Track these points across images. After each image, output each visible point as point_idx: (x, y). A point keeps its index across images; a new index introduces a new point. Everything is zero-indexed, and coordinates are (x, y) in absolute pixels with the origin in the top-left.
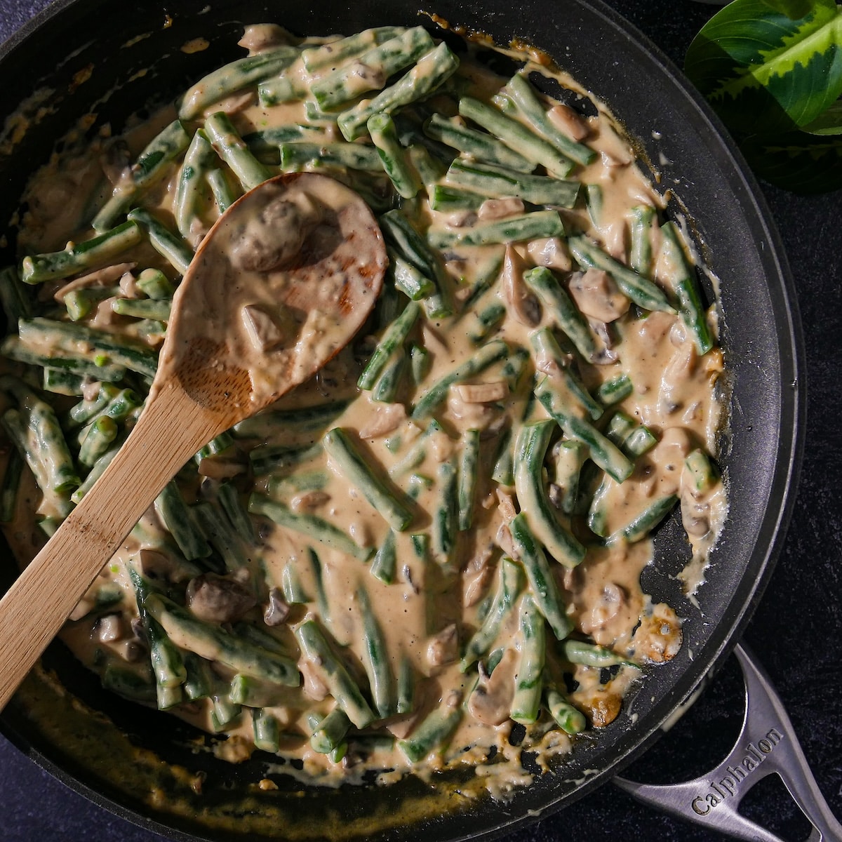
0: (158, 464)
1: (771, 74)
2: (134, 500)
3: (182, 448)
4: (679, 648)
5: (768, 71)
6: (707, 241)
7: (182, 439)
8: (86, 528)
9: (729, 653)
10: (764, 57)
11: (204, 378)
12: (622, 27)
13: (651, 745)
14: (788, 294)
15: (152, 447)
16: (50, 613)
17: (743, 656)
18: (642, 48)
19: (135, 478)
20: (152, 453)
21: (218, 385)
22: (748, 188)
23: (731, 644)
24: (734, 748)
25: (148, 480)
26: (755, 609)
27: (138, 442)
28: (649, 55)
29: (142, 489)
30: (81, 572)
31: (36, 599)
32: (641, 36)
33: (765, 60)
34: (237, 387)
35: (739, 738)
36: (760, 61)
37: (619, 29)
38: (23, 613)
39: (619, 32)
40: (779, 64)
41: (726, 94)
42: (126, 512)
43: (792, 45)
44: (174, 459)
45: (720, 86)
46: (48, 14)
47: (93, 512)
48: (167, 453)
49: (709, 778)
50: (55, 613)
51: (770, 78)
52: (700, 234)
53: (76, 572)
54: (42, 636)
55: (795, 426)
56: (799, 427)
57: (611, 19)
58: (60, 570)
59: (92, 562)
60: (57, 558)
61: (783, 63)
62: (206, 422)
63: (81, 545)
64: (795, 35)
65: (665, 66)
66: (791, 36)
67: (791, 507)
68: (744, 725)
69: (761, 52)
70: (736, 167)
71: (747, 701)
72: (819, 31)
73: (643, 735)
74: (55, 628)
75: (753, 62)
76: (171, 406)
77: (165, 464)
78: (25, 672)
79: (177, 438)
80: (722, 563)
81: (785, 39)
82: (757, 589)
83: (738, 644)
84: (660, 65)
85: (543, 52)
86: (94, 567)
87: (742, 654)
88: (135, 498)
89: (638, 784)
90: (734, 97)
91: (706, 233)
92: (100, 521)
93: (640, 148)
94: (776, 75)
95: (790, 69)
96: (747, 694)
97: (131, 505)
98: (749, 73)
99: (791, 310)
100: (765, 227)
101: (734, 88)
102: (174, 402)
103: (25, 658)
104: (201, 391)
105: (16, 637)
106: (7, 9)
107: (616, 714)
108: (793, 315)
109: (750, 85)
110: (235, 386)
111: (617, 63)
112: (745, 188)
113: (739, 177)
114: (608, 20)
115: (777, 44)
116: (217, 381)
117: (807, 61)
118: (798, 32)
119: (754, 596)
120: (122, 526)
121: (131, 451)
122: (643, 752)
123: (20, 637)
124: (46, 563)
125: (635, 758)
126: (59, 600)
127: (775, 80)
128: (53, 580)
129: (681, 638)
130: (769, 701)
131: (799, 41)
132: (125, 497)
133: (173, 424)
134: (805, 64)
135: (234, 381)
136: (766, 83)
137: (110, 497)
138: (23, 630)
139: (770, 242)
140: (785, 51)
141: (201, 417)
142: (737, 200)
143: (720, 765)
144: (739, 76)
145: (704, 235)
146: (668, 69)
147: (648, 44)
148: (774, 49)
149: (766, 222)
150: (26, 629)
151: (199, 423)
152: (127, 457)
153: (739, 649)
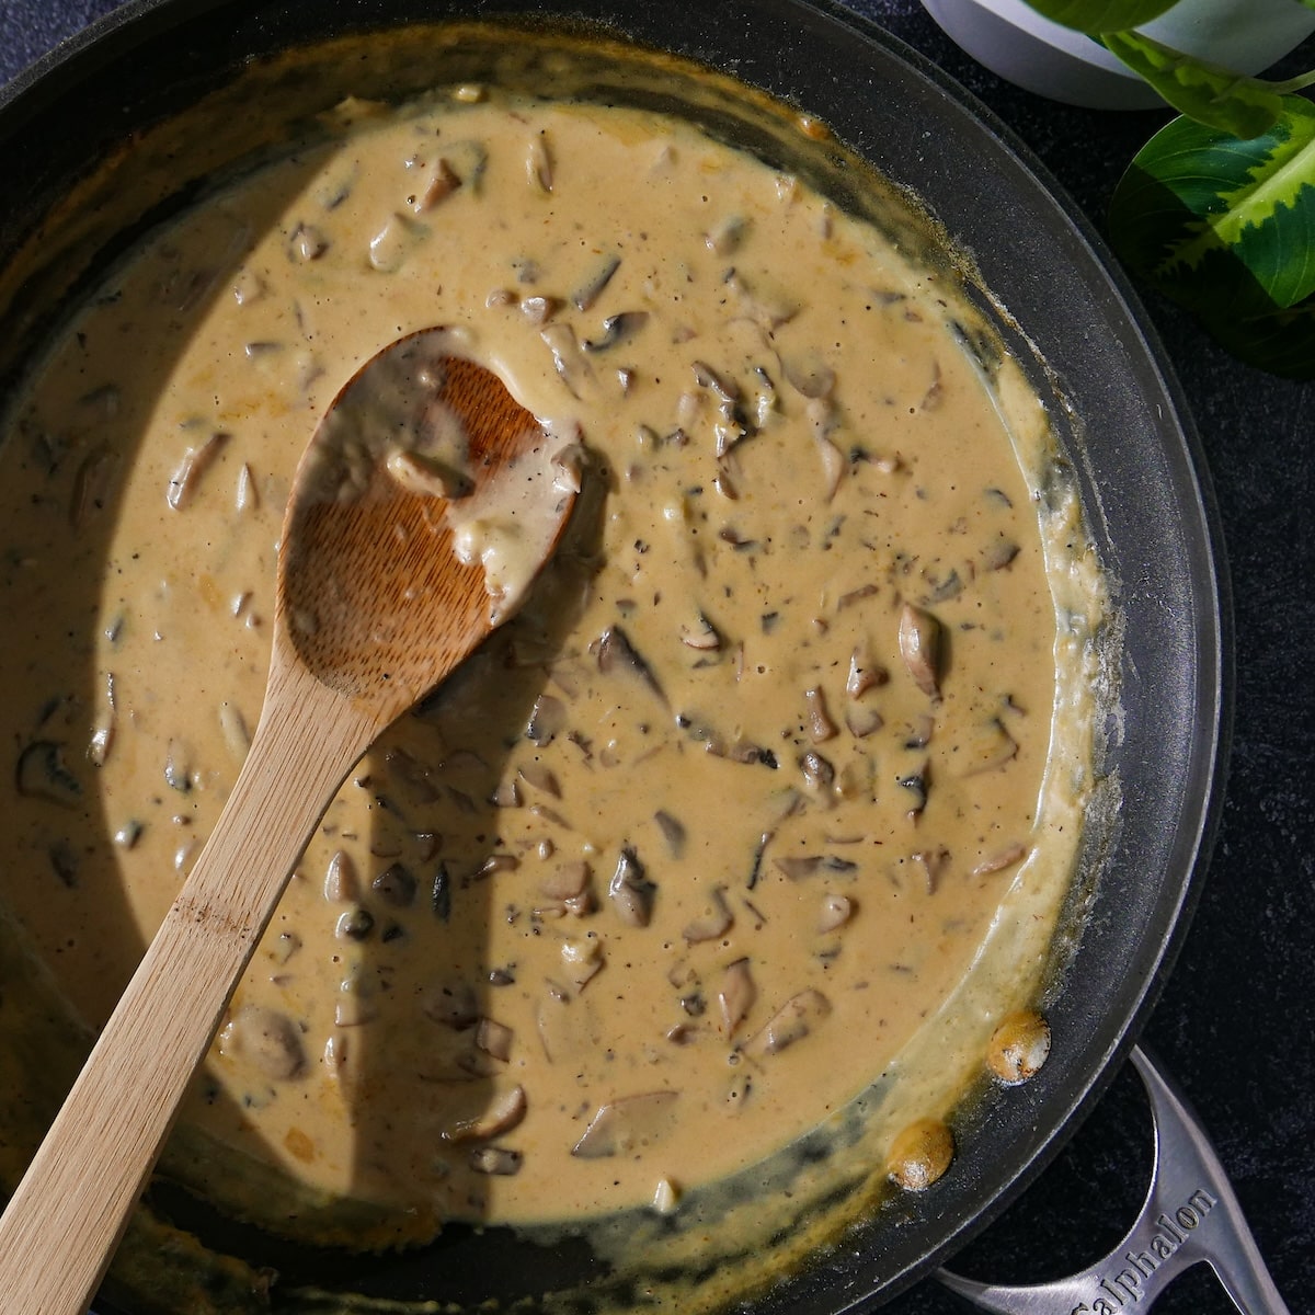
0: (297, 796)
1: (1242, 225)
2: (268, 858)
3: (328, 765)
4: (1044, 1057)
5: (1237, 220)
6: (1076, 408)
7: (325, 751)
8: (203, 914)
9: (1123, 1059)
10: (1226, 202)
11: (342, 655)
12: (933, 79)
13: (999, 1212)
14: (1201, 486)
15: (281, 772)
16: (170, 1056)
17: (1149, 1070)
18: (965, 110)
19: (264, 823)
20: (283, 781)
21: (365, 661)
22: (1133, 321)
23: (1126, 1045)
24: (1137, 1221)
25: (284, 823)
26: (1162, 987)
27: (259, 768)
28: (976, 120)
29: (277, 837)
30: (208, 984)
31: (144, 1039)
32: (962, 92)
33: (1229, 205)
34: (395, 660)
35: (1145, 1205)
36: (1222, 208)
37: (929, 81)
38: (130, 1063)
39: (928, 86)
40: (1252, 209)
41: (1182, 264)
42: (260, 877)
43: (1265, 179)
44: (319, 784)
45: (1170, 253)
46: (52, 61)
47: (209, 887)
48: (306, 777)
49: (1096, 1272)
50: (178, 1055)
51: (1242, 230)
52: (1066, 397)
53: (200, 984)
54: (164, 1095)
55: (1218, 692)
56: (1223, 694)
57: (917, 67)
58: (175, 987)
59: (221, 965)
60: (167, 969)
61: (1259, 207)
62: (356, 718)
63: (201, 941)
64: (1268, 163)
65: (1000, 136)
66: (1261, 165)
67: (1215, 821)
68: (1152, 1184)
69: (1220, 195)
70: (1115, 290)
71: (1156, 1145)
72: (1301, 153)
73: (987, 1197)
74: (182, 1080)
75: (1212, 211)
76: (300, 703)
77: (306, 793)
78: (148, 1157)
79: (317, 751)
80: (1111, 918)
81: (1254, 171)
82: (1165, 955)
83: (1136, 1046)
84: (993, 135)
85: (818, 119)
86: (226, 972)
87: (1146, 1066)
88: (269, 853)
89: (982, 1285)
90: (1194, 267)
91: (1074, 394)
92: (223, 898)
93: (970, 265)
94: (1250, 225)
95: (1270, 213)
96: (1156, 1132)
97: (266, 865)
98: (1209, 228)
99: (1206, 510)
100: (1161, 382)
101: (1191, 254)
102: (302, 697)
103: (144, 1136)
104: (341, 674)
105: (124, 1104)
106: (11, 60)
107: (944, 1167)
108: (1208, 517)
109: (1214, 247)
110: (392, 657)
111: (928, 134)
112: (1129, 322)
113: (1119, 306)
114: (913, 69)
115: (1242, 178)
116: (363, 656)
117: (1293, 198)
118: (1270, 157)
119: (1160, 967)
120: (257, 900)
121: (251, 784)
122: (988, 1224)
123: (131, 1101)
124: (153, 978)
125: (975, 1234)
126: (180, 1035)
127: (1250, 234)
128: (166, 1003)
129: (1049, 1040)
130: (1191, 1144)
131: (1275, 171)
132: (254, 856)
133: (307, 731)
134: (1290, 203)
135: (389, 652)
136: (1238, 239)
137: (232, 860)
138: (132, 1091)
139: (1171, 405)
140: (1258, 187)
141: (347, 712)
142: (1118, 341)
143: (1115, 1251)
144: (1195, 235)
145: (1071, 398)
146: (1005, 141)
147: (974, 104)
148: (1239, 187)
149: (1162, 373)
150: (138, 1089)
151: (348, 720)
152: (247, 793)
153: (1139, 1055)
